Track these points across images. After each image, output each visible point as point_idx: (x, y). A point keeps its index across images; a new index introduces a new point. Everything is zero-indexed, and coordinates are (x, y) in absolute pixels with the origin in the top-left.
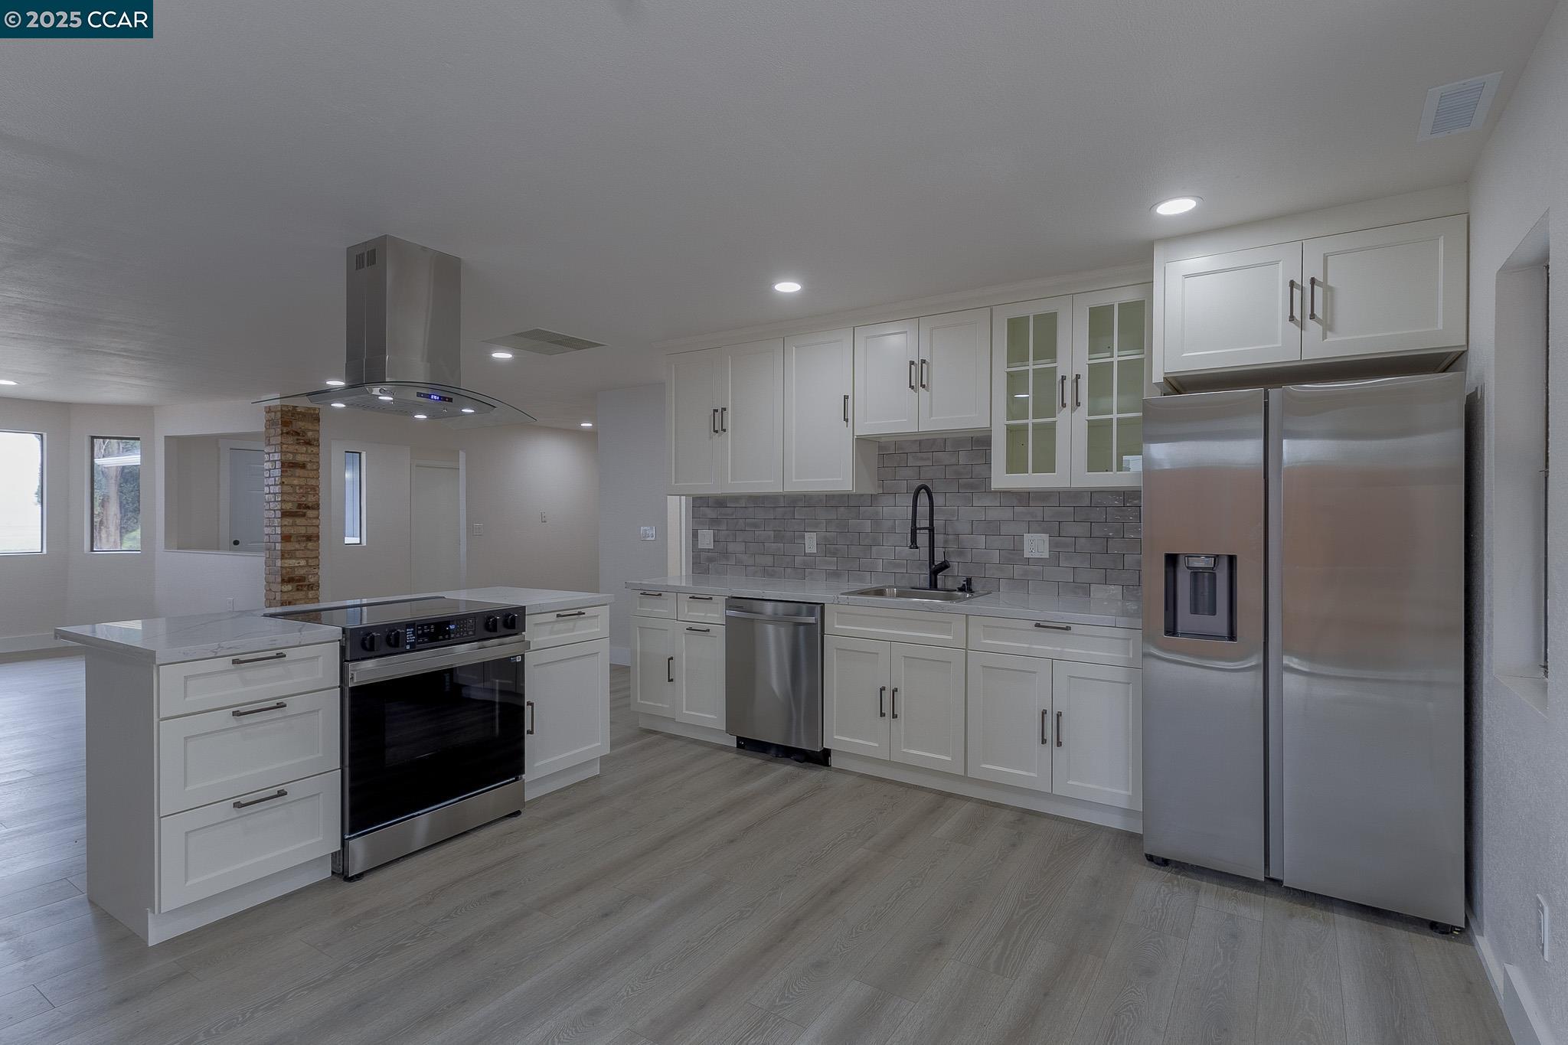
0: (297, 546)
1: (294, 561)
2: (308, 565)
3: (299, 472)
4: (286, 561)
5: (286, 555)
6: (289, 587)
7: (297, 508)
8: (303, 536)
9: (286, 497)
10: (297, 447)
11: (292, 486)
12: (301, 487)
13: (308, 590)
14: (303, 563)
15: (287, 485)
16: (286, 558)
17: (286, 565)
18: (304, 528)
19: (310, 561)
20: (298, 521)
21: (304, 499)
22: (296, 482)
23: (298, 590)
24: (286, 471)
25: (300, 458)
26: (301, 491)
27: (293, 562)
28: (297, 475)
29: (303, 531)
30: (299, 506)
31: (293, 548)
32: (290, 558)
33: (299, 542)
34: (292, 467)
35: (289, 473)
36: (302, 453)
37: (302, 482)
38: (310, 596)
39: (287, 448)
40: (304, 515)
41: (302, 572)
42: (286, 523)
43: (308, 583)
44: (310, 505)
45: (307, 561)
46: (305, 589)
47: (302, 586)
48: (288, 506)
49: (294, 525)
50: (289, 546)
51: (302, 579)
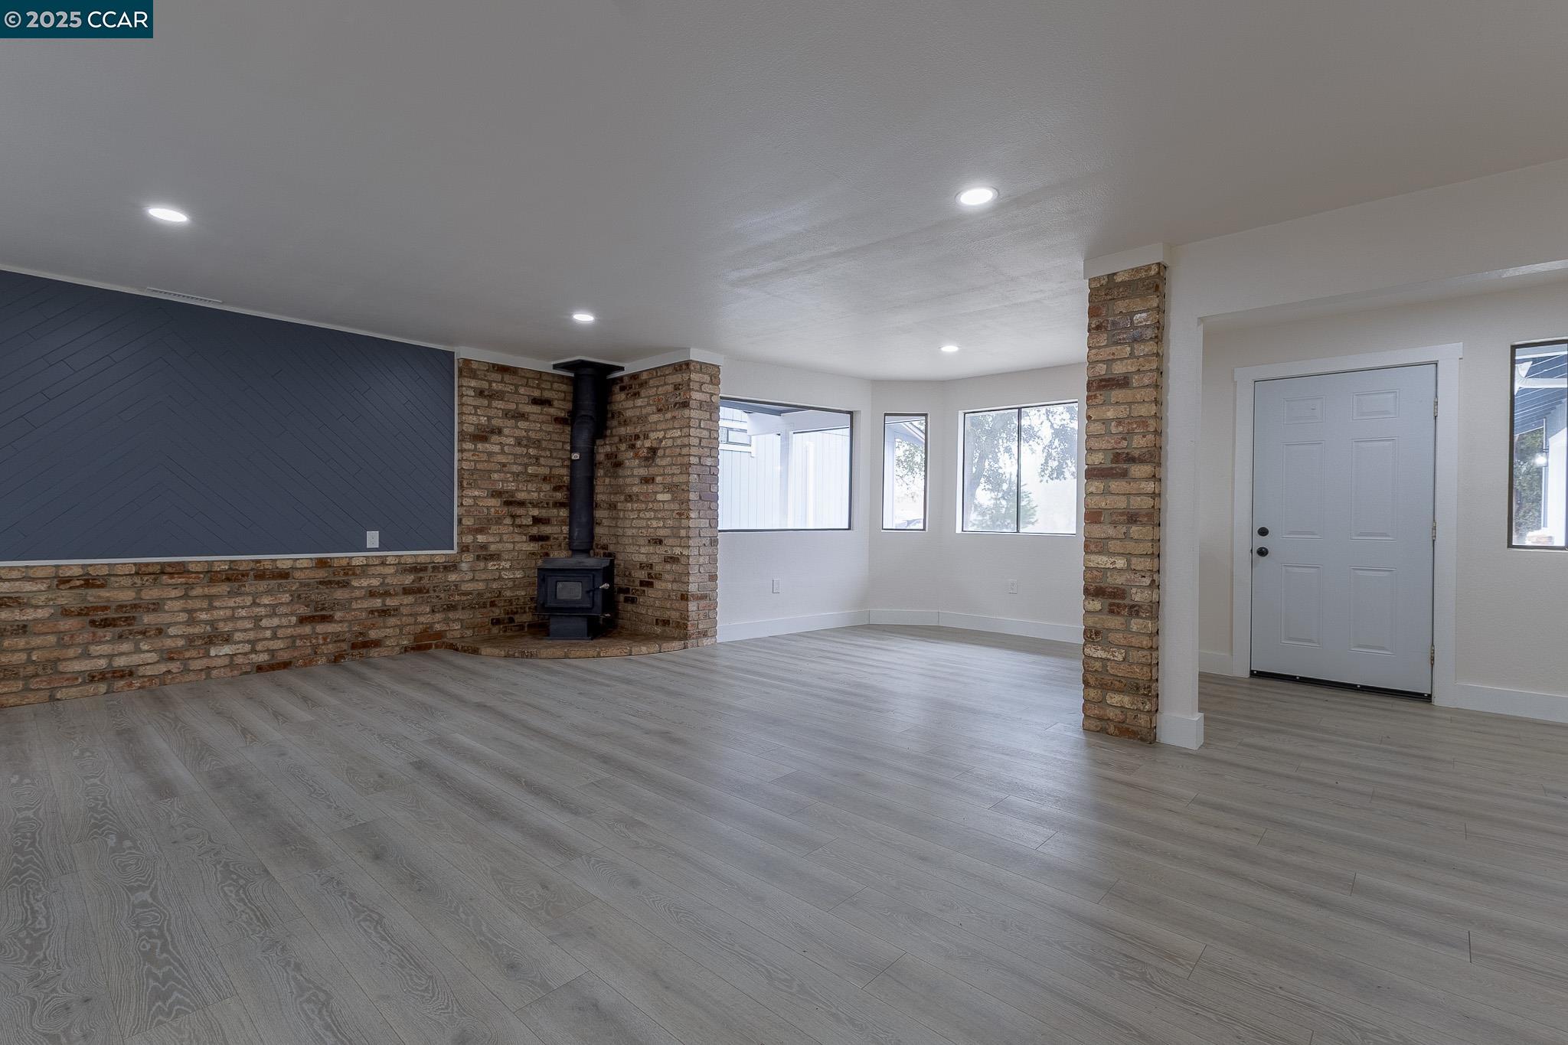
0: (1111, 531)
1: (1105, 559)
2: (1129, 568)
3: (1117, 394)
4: (1092, 557)
5: (1092, 547)
6: (1096, 605)
7: (1112, 462)
8: (1122, 514)
9: (1096, 445)
10: (1114, 349)
11: (1105, 422)
12: (1119, 422)
13: (1130, 614)
14: (1121, 563)
15: (1096, 421)
16: (1092, 553)
17: (1092, 565)
18: (1123, 498)
19: (1134, 560)
20: (1115, 485)
21: (1125, 444)
22: (1110, 414)
23: (1111, 612)
24: (1095, 396)
25: (1119, 369)
26: (1121, 429)
27: (1103, 561)
28: (1113, 400)
29: (1121, 503)
30: (1117, 457)
31: (1103, 535)
32: (1099, 553)
33: (1114, 524)
34: (1104, 386)
35: (1100, 400)
36: (1121, 359)
37: (1122, 412)
38: (1134, 628)
39: (1096, 355)
40: (1124, 474)
41: (1119, 580)
42: (1092, 489)
43: (1132, 603)
44: (1136, 453)
45: (1129, 562)
46: (1125, 612)
47: (1118, 606)
48: (1098, 458)
49: (1106, 492)
50: (1098, 531)
51: (1119, 593)
